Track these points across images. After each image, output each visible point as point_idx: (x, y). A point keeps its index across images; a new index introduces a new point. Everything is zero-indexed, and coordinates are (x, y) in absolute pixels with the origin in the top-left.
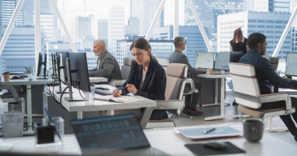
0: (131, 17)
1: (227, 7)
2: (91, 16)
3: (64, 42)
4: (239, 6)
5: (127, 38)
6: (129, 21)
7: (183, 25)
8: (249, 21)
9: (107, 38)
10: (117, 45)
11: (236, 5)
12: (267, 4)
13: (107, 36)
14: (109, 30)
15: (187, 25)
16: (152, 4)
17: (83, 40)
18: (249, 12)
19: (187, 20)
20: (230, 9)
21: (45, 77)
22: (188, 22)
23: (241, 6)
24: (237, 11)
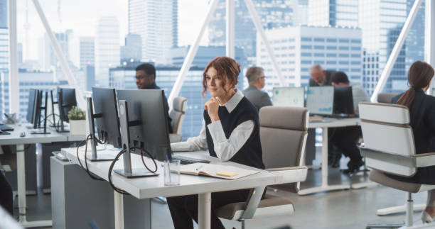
0: (130, 34)
1: (270, 19)
2: (69, 31)
3: (28, 70)
4: (287, 17)
5: (125, 64)
6: (126, 39)
7: (207, 45)
8: (303, 39)
9: (94, 64)
10: (110, 74)
11: (283, 17)
12: (327, 15)
13: (93, 61)
14: (97, 53)
15: (212, 44)
16: (160, 14)
17: (57, 68)
18: (302, 26)
19: (212, 37)
20: (274, 22)
21: (45, 131)
22: (214, 41)
23: (291, 17)
24: (284, 25)
